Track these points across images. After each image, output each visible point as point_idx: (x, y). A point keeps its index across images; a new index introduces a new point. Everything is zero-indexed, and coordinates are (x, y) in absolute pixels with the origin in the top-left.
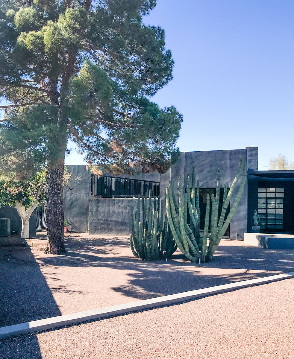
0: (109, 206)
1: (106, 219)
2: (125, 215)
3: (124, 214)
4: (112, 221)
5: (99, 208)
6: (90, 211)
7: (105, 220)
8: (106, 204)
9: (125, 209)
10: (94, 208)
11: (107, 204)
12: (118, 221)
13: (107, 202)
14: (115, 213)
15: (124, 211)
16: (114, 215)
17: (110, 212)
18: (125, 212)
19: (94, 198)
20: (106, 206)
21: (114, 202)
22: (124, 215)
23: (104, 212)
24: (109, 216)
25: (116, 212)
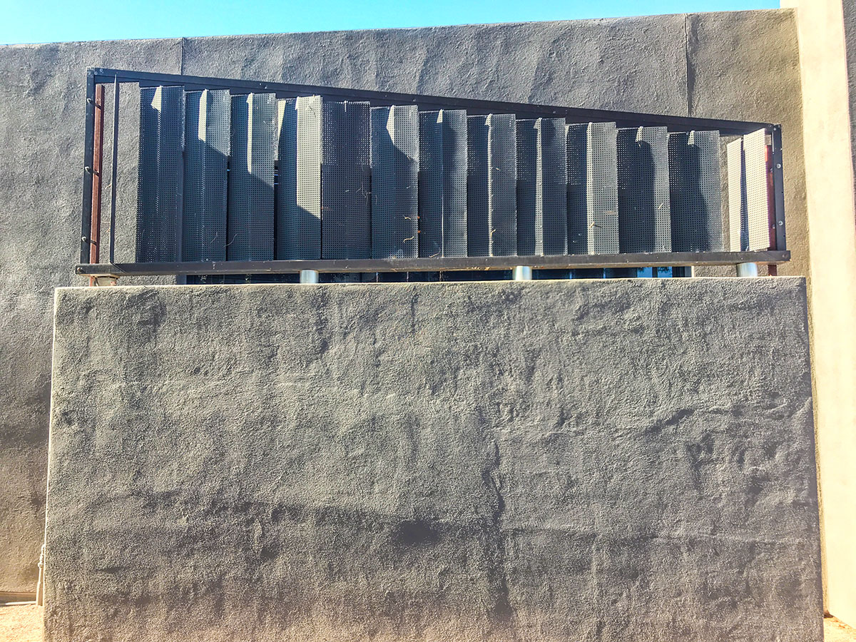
0: (268, 360)
1: (232, 494)
2: (441, 450)
3: (427, 435)
4: (296, 512)
5: (165, 384)
6: (66, 418)
7: (217, 507)
8: (228, 341)
9: (434, 389)
10: (111, 389)
11: (242, 347)
12: (361, 515)
13: (243, 320)
14: (327, 426)
15: (430, 407)
16: (316, 449)
17: (274, 421)
18: (441, 422)
19: (110, 287)
20: (231, 362)
21: (322, 323)
22: (427, 454)
23: (214, 424)
24: (261, 458)
25: (346, 419)
